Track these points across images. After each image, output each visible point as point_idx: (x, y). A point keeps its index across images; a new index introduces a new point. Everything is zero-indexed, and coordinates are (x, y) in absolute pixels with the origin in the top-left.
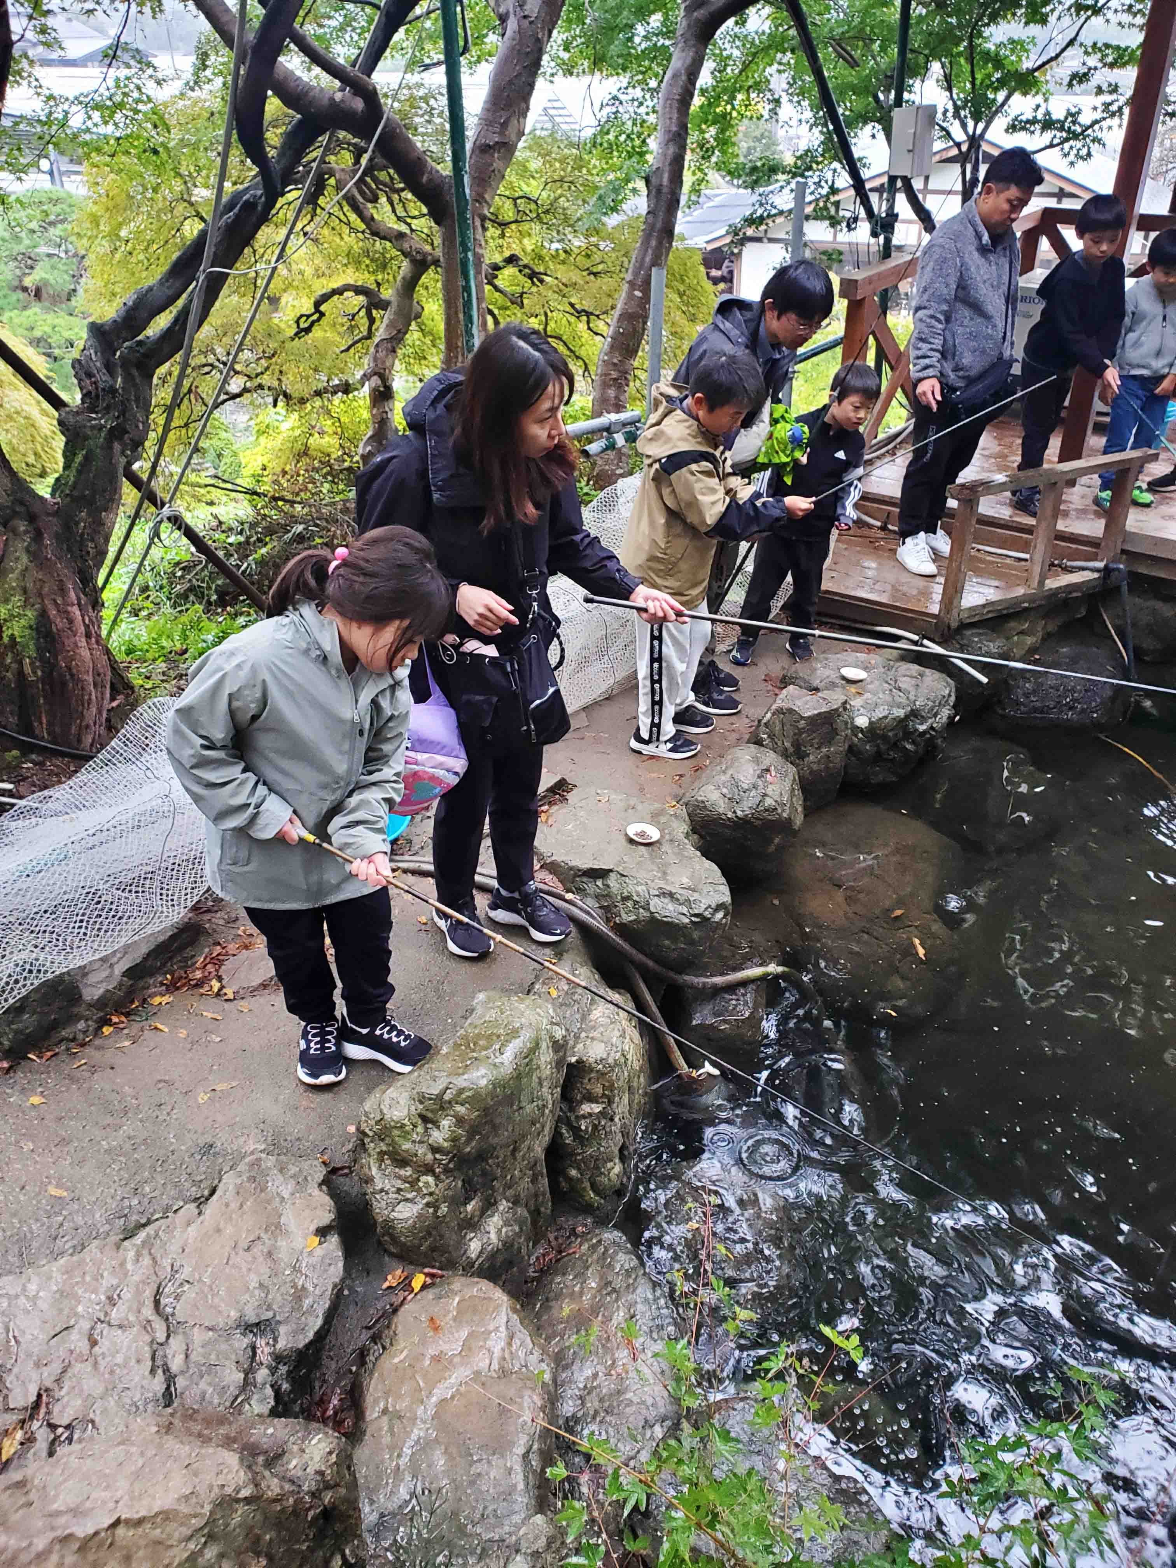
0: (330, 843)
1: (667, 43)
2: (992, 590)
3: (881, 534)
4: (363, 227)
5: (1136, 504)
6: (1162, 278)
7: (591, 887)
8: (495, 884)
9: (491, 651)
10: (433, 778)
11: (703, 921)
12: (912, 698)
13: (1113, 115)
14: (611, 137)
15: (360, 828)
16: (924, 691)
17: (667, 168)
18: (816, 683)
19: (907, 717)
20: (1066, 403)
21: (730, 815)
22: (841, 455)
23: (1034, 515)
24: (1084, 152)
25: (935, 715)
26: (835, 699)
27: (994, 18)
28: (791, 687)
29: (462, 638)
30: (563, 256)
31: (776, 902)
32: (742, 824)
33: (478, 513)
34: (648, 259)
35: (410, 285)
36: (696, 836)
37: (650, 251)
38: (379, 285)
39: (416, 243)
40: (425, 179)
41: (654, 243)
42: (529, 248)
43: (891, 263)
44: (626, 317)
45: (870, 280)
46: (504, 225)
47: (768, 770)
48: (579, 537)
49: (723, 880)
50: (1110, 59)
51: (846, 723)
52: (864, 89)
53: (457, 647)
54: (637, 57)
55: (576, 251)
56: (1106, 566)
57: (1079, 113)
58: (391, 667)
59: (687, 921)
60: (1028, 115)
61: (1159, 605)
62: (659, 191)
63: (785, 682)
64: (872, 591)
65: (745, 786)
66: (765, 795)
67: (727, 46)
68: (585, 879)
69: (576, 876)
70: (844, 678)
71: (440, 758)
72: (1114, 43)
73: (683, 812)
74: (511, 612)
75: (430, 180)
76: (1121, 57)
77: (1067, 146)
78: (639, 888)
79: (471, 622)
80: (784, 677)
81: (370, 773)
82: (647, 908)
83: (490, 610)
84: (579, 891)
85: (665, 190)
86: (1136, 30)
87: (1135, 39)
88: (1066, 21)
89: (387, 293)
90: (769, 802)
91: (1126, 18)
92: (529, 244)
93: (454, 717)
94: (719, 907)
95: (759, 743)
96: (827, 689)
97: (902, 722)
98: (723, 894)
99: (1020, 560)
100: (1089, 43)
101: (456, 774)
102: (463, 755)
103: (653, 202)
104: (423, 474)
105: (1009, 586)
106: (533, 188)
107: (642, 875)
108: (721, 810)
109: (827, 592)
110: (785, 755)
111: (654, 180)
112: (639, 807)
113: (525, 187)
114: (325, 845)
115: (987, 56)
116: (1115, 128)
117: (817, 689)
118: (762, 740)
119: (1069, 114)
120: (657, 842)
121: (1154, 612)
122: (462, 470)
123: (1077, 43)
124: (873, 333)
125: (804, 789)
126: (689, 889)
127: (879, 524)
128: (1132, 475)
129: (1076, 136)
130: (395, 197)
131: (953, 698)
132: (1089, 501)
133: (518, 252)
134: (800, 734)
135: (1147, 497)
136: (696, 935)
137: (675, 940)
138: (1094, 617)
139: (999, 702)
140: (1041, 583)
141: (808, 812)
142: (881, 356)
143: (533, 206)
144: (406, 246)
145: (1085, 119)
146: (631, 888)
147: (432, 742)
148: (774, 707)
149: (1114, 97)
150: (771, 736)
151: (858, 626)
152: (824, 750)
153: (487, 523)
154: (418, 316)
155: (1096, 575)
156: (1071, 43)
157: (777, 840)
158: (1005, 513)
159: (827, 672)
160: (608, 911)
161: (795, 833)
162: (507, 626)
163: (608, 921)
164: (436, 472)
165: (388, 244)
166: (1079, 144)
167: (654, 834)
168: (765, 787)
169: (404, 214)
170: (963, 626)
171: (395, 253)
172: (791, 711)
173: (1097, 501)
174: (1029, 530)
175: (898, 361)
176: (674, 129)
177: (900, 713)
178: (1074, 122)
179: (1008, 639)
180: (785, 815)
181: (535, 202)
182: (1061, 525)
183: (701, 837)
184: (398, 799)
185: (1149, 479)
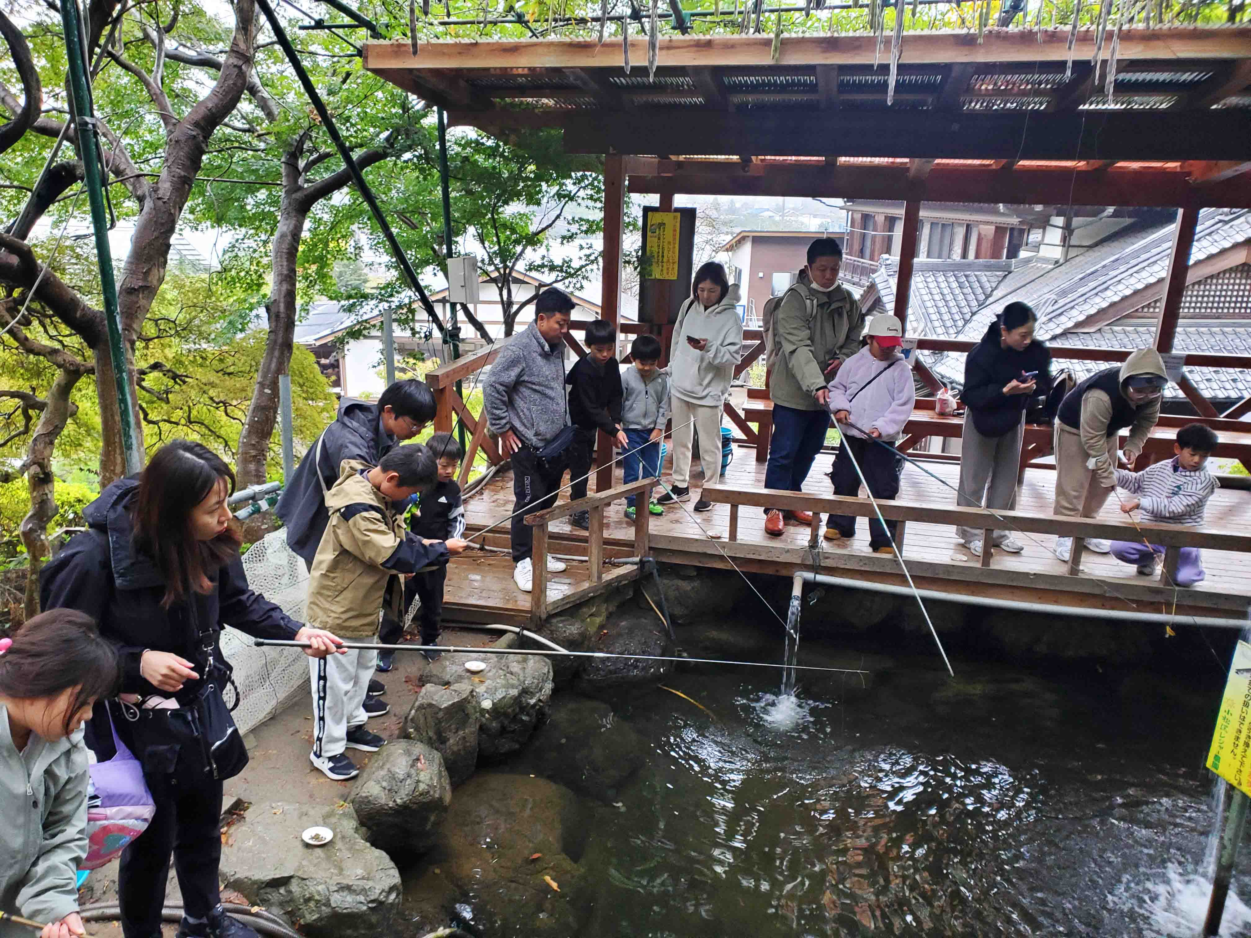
0: (21, 915)
1: (272, 209)
2: (566, 587)
3: (480, 553)
4: (16, 344)
5: (653, 514)
6: (641, 367)
7: (274, 896)
8: (182, 913)
9: (172, 704)
10: (122, 829)
11: (379, 906)
12: (522, 679)
13: (592, 262)
14: (233, 273)
15: (51, 892)
16: (529, 671)
17: (282, 300)
18: (447, 678)
19: (520, 695)
20: (595, 448)
21: (391, 804)
22: (443, 500)
23: (586, 529)
24: (578, 285)
25: (541, 690)
26: (464, 688)
27: (506, 203)
28: (428, 685)
29: (144, 696)
30: (200, 360)
31: (437, 871)
32: (403, 810)
33: (158, 592)
34: (273, 366)
35: (65, 390)
36: (364, 829)
37: (275, 360)
38: (34, 389)
39: (69, 356)
40: (78, 314)
41: (277, 353)
42: (170, 356)
43: (462, 361)
44: (258, 409)
45: (447, 375)
46: (148, 340)
47: (418, 759)
48: (246, 596)
49: (392, 864)
50: (584, 228)
51: (475, 708)
52: (423, 243)
53: (139, 705)
54: (250, 218)
55: (212, 357)
56: (641, 560)
57: (571, 261)
58: (67, 730)
59: (365, 908)
60: (539, 262)
61: (680, 583)
62: (277, 316)
63: (422, 681)
64: (480, 598)
65: (401, 777)
66: (418, 781)
67: (319, 212)
68: (269, 890)
69: (260, 888)
70: (468, 671)
71: (128, 809)
72: (585, 217)
73: (349, 808)
74: (192, 669)
75: (83, 316)
76: (591, 226)
77: (567, 281)
78: (320, 888)
79: (155, 683)
80: (421, 676)
81: (54, 836)
82: (328, 904)
83: (173, 670)
84: (264, 902)
85: (282, 315)
86: (597, 211)
87: (598, 215)
88: (553, 203)
89: (42, 396)
90: (422, 787)
91: (590, 203)
92: (170, 353)
93: (139, 769)
94: (392, 889)
95: (407, 736)
96: (457, 682)
97: (517, 700)
98: (393, 877)
99: (582, 561)
100: (570, 218)
101: (145, 820)
102: (151, 801)
103: (274, 324)
104: (106, 565)
105: (578, 583)
106: (172, 313)
107: (320, 875)
108: (383, 801)
109: (446, 603)
110: (430, 743)
111: (273, 309)
112: (312, 812)
113: (163, 312)
114: (14, 918)
115: (505, 226)
116: (595, 271)
117: (447, 684)
118: (410, 733)
119: (564, 261)
120: (331, 842)
121: (678, 589)
122: (141, 558)
123: (562, 218)
124: (454, 409)
125: (448, 769)
126: (363, 878)
127: (478, 546)
128: (646, 497)
129: (571, 275)
130: (48, 321)
131: (551, 674)
132: (622, 515)
133: (161, 360)
134: (440, 722)
135: (659, 509)
136: (374, 919)
137: (355, 928)
138: (638, 596)
139: (585, 670)
140: (599, 578)
141: (456, 786)
142: (462, 424)
143: (172, 325)
144: (60, 359)
145: (576, 264)
146: (313, 889)
147: (120, 795)
148: (417, 704)
149: (591, 251)
150: (417, 729)
151: (474, 626)
152: (461, 733)
153: (167, 600)
154: (73, 414)
155: (635, 567)
156: (558, 217)
157: (432, 818)
158: (566, 529)
159: (454, 668)
160: (292, 916)
161: (445, 809)
162: (189, 682)
163: (293, 924)
164: (119, 561)
165: (42, 358)
166: (574, 281)
167: (327, 834)
168: (418, 774)
169: (55, 333)
170: (551, 616)
171: (48, 364)
172: (430, 705)
173: (627, 515)
174: (585, 540)
175: (475, 429)
176: (285, 272)
177: (514, 692)
178: (569, 267)
179: (583, 621)
180: (437, 796)
181: (174, 322)
182: (606, 535)
183: (369, 828)
184: (84, 856)
185: (658, 496)
